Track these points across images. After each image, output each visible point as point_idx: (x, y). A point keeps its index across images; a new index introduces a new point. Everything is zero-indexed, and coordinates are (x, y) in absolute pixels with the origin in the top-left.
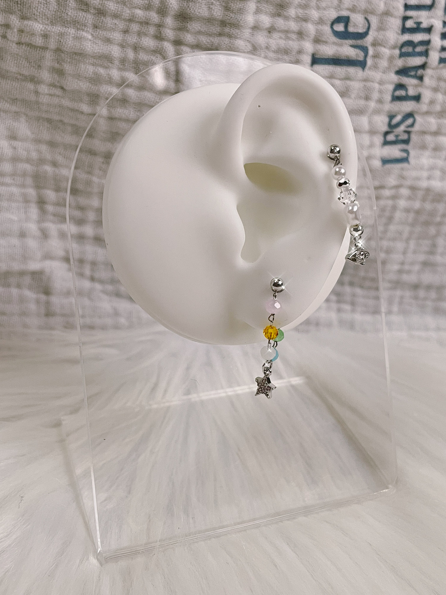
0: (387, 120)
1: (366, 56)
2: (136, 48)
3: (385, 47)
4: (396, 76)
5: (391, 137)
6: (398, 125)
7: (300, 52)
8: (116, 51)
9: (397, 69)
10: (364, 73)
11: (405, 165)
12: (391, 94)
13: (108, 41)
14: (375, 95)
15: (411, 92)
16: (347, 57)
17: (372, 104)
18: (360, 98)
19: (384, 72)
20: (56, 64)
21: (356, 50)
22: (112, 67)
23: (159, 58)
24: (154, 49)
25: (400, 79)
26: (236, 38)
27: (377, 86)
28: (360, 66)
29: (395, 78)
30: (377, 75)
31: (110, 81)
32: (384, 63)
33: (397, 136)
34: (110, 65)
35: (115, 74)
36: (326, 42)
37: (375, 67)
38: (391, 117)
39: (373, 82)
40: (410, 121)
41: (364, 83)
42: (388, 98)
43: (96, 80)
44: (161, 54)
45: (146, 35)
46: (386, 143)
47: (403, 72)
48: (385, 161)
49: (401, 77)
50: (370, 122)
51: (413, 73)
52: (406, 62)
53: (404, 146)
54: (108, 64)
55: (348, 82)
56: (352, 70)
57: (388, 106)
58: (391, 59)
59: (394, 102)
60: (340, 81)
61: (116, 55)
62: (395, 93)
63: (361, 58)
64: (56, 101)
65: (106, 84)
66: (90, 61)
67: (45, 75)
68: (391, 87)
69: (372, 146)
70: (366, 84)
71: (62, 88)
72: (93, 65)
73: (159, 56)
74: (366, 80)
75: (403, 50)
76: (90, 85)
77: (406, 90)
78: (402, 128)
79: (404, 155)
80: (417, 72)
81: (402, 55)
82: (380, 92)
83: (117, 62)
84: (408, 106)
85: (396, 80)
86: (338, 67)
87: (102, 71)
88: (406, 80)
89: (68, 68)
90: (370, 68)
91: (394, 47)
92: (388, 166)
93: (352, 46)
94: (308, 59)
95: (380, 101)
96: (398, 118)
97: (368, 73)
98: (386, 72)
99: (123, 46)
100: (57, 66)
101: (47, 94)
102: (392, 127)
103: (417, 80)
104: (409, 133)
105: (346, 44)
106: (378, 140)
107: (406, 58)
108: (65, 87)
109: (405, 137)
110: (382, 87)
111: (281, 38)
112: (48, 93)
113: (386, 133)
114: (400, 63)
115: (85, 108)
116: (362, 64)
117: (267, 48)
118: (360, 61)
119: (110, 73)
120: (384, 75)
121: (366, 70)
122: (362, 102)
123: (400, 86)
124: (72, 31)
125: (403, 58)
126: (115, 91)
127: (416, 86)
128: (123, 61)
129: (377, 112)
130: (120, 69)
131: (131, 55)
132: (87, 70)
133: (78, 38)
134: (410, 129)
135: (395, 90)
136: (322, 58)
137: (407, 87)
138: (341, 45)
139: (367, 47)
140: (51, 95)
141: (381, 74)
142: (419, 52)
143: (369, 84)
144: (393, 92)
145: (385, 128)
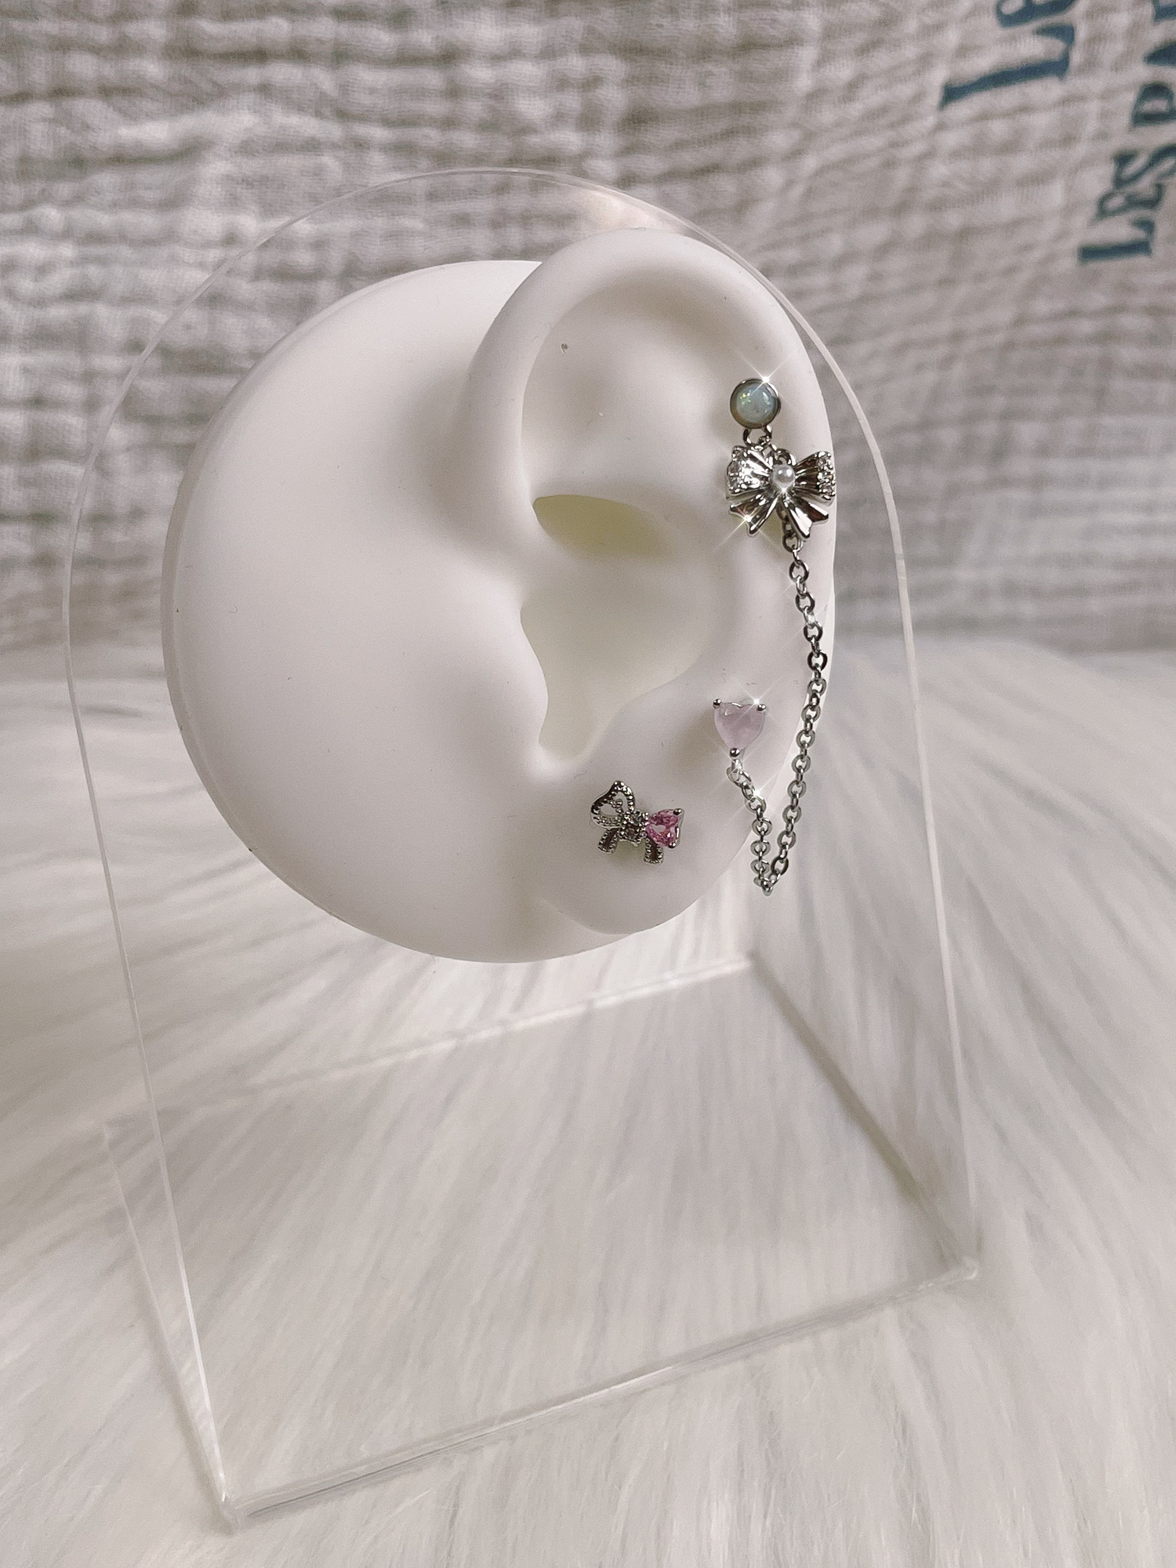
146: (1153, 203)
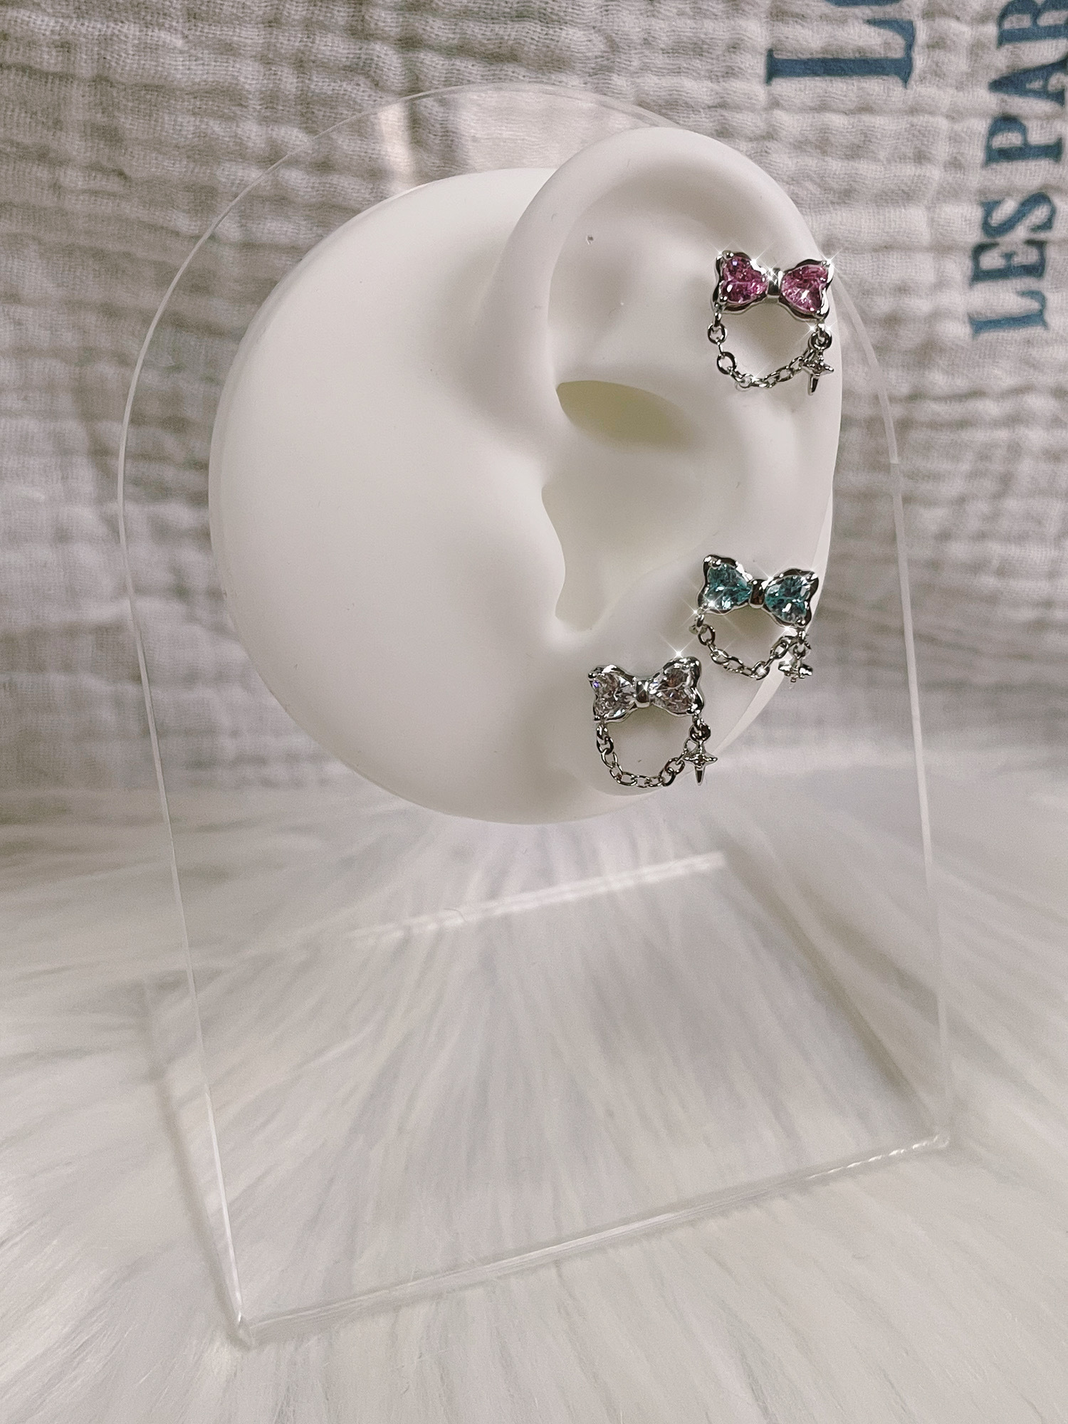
0: (976, 214)
1: (909, 47)
2: (301, 64)
3: (958, 18)
4: (992, 95)
5: (991, 260)
6: (1009, 225)
7: (735, 47)
8: (249, 75)
9: (994, 76)
10: (909, 91)
11: (1035, 331)
12: (984, 143)
13: (228, 50)
14: (942, 151)
15: (1037, 136)
16: (860, 53)
17: (935, 174)
18: (903, 158)
19: (960, 87)
20: (99, 115)
21: (882, 31)
22: (242, 116)
23: (362, 85)
24: (348, 64)
25: (1003, 101)
26: (562, 22)
27: (943, 124)
28: (896, 74)
29: (991, 102)
30: (945, 97)
31: (240, 154)
32: (958, 63)
33: (1008, 256)
34: (237, 109)
35: (253, 133)
36: (801, 17)
37: (937, 73)
38: (989, 207)
39: (932, 113)
40: (1040, 214)
41: (911, 118)
42: (977, 153)
43: (205, 152)
44: (367, 76)
45: (324, 28)
46: (979, 276)
47: (1009, 83)
48: (980, 324)
49: (1006, 97)
50: (932, 221)
51: (1037, 85)
52: (1018, 56)
53: (1029, 283)
54: (233, 108)
55: (867, 119)
56: (874, 86)
57: (977, 178)
58: (976, 49)
59: (994, 166)
60: (845, 117)
61: (250, 84)
62: (994, 139)
63: (897, 53)
64: (107, 207)
65: (230, 160)
66: (186, 103)
67: (74, 145)
68: (981, 126)
69: (941, 284)
70: (915, 120)
71: (121, 174)
72: (194, 114)
73: (362, 80)
74: (913, 110)
75: (1007, 25)
76: (192, 165)
77: (1023, 131)
78: (1021, 232)
79: (1034, 305)
80: (1046, 80)
81: (1005, 38)
82: (955, 139)
83: (254, 104)
84: (1031, 174)
85: (994, 106)
86: (839, 79)
87: (217, 127)
88: (1020, 105)
89: (129, 124)
90: (922, 80)
91: (982, 19)
92: (989, 336)
93: (872, 22)
94: (758, 65)
95: (955, 164)
96: (1008, 208)
97: (921, 90)
98: (966, 85)
99: (267, 60)
100: (100, 118)
101: (84, 192)
102: (993, 232)
103: (1049, 104)
104: (1040, 245)
105: (857, 18)
106: (958, 267)
107: (1018, 45)
108: (126, 171)
109: (1032, 256)
110: (958, 127)
111: (681, 14)
112: (85, 187)
113: (979, 250)
114: (1000, 61)
115: (183, 222)
116: (902, 69)
117: (646, 42)
118: (895, 62)
119: (239, 131)
120: (961, 94)
121: (913, 82)
122: (909, 171)
123: (1006, 121)
124: (131, 30)
125: (1008, 47)
126: (254, 176)
127: (1049, 118)
128: (271, 99)
129: (950, 193)
130: (264, 121)
131: (289, 82)
132: (178, 128)
133: (148, 48)
134: (1042, 236)
135: (993, 132)
136: (795, 58)
137: (1025, 122)
138: (843, 21)
139: (911, 23)
140: (95, 193)
141: (952, 91)
142: (1050, 27)
143: (921, 120)
144: (988, 138)
145: (975, 236)
146: (1036, 270)
